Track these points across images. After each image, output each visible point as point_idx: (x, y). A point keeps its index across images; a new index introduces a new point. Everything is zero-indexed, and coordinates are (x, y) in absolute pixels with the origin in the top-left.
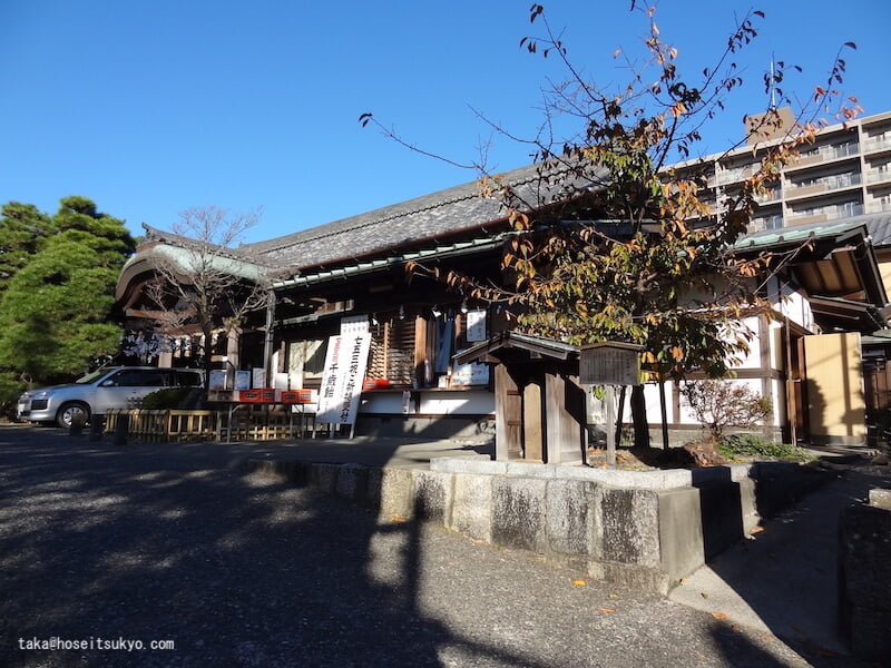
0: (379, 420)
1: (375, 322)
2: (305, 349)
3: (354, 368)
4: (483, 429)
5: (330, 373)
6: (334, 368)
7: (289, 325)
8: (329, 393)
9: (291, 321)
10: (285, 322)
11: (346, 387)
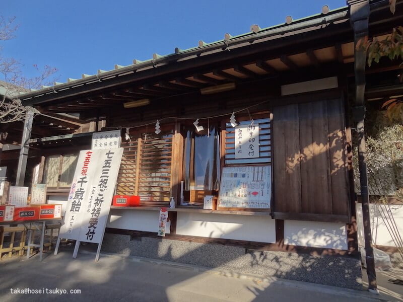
0: (129, 237)
1: (127, 137)
2: (61, 164)
3: (103, 183)
4: (260, 261)
5: (78, 187)
6: (82, 181)
7: (46, 142)
8: (75, 207)
9: (49, 139)
10: (44, 140)
11: (94, 201)
